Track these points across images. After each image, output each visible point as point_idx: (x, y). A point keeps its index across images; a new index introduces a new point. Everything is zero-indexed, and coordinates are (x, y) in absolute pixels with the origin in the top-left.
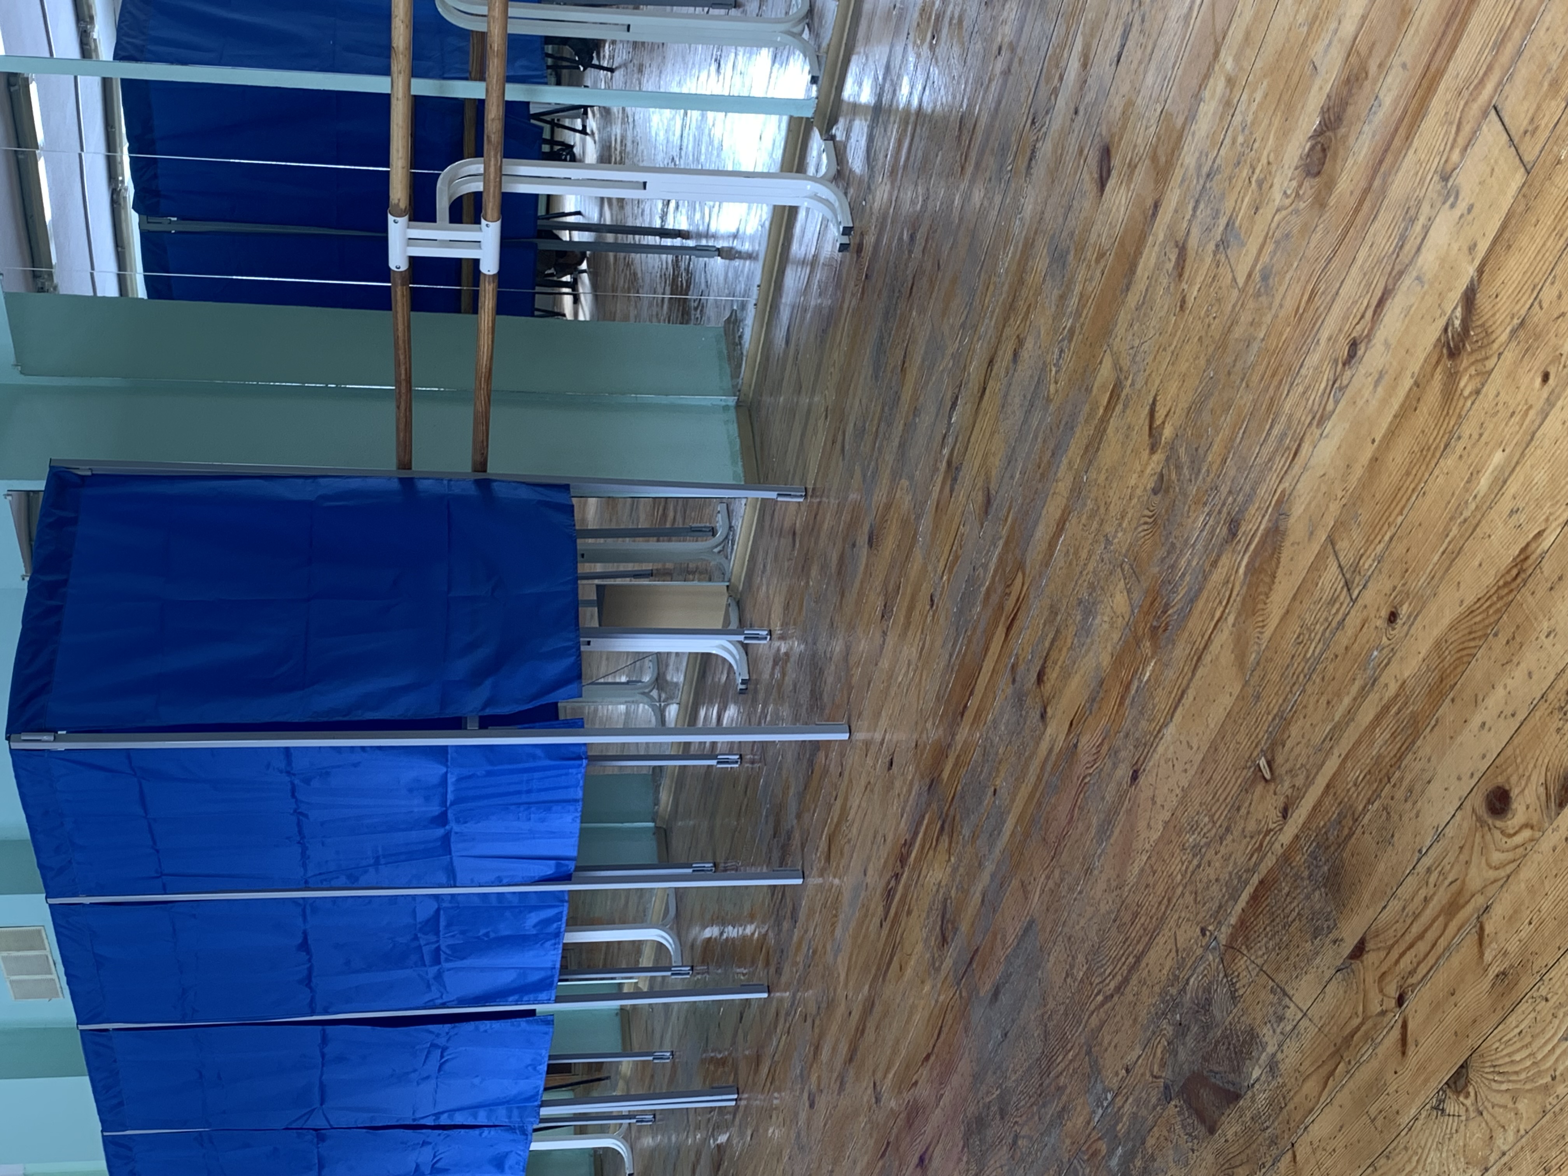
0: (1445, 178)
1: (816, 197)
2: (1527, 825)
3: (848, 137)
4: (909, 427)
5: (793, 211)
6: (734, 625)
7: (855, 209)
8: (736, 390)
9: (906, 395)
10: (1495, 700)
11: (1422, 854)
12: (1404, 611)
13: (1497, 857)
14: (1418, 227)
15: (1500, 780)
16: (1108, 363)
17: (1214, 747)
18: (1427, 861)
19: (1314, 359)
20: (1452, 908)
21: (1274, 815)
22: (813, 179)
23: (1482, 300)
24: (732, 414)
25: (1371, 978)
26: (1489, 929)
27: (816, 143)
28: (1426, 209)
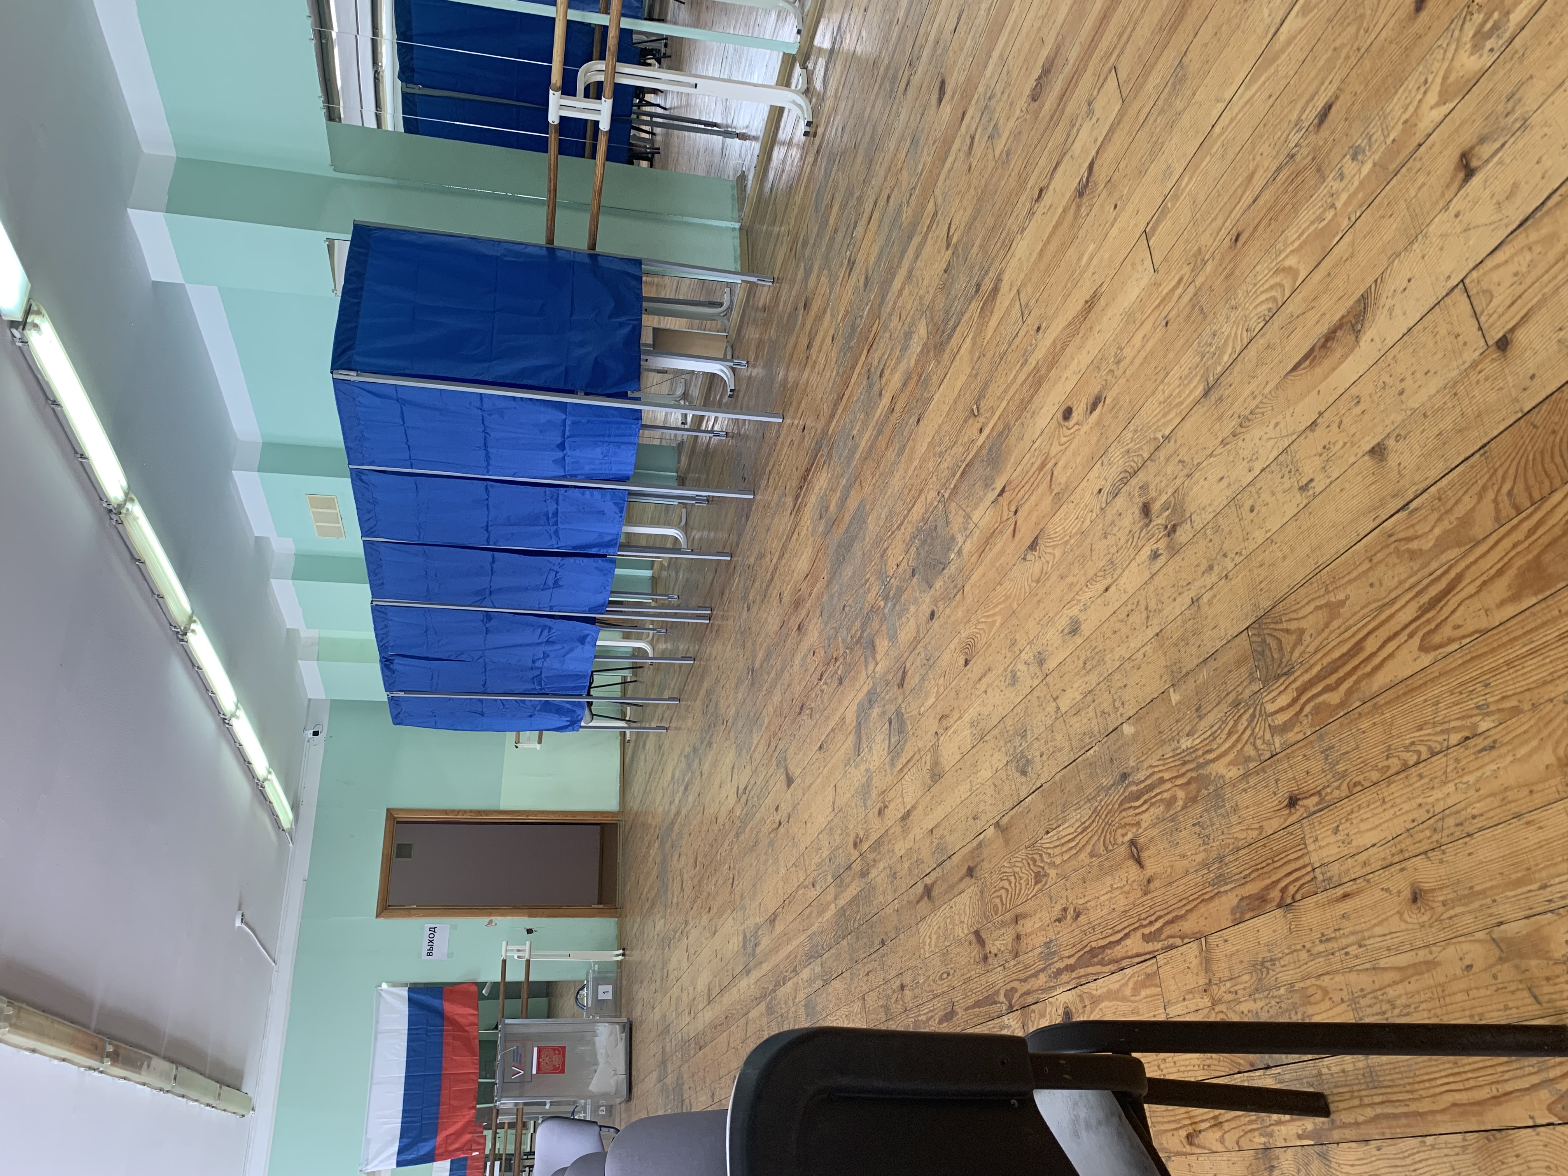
0: (1089, 105)
1: (794, 102)
2: (1077, 424)
3: (815, 68)
4: (832, 239)
5: (781, 110)
6: (729, 357)
7: (815, 112)
8: (740, 220)
9: (832, 221)
10: (1073, 367)
11: (1034, 442)
12: (1044, 325)
13: (1063, 440)
14: (1075, 130)
15: (1069, 404)
16: (932, 202)
17: (955, 402)
18: (1035, 446)
19: (1023, 198)
20: (1043, 465)
21: (976, 432)
22: (793, 91)
23: (1096, 168)
24: (737, 233)
25: (1005, 503)
26: (1055, 473)
27: (798, 70)
28: (1080, 119)
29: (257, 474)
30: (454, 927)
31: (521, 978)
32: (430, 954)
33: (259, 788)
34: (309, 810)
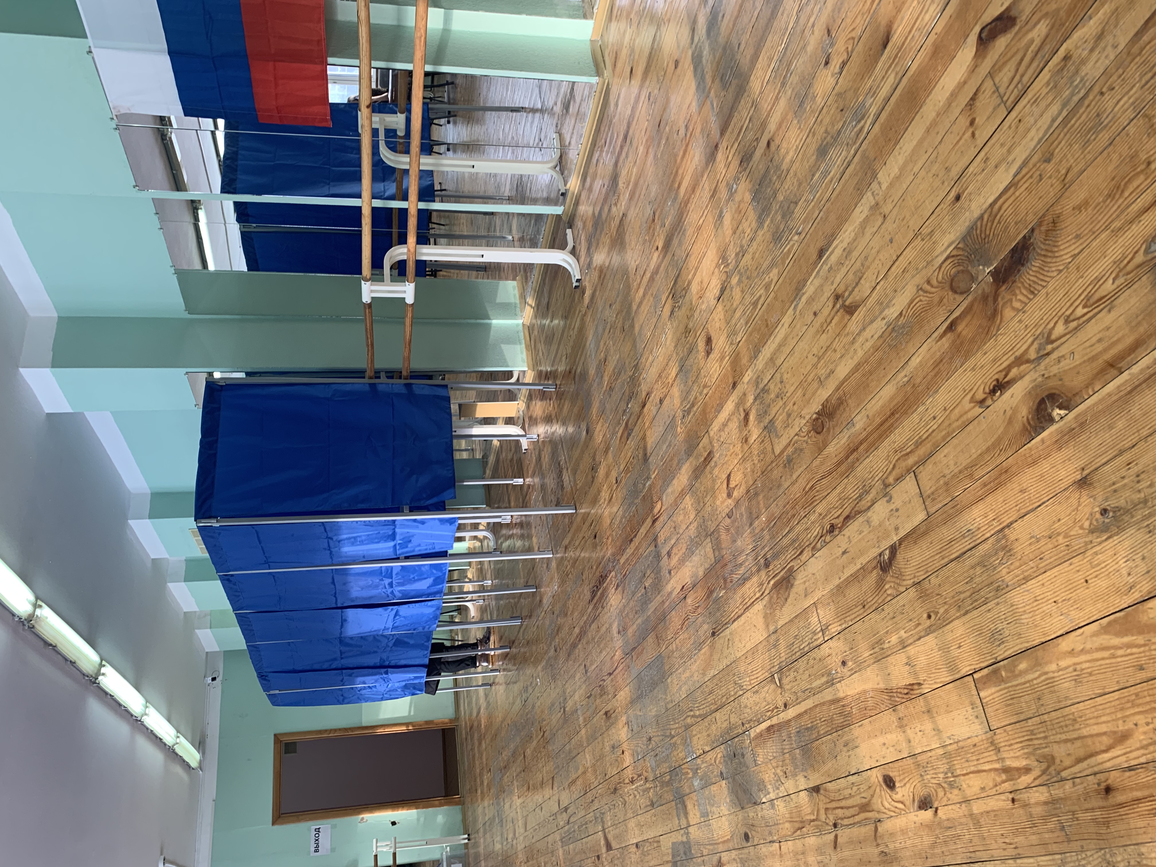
0: (885, 485)
1: (564, 260)
2: (902, 803)
8: (522, 317)
10: (891, 738)
11: (849, 774)
12: (850, 665)
13: (887, 804)
14: (870, 497)
15: (891, 774)
16: (707, 439)
17: (752, 651)
18: (853, 779)
19: (812, 518)
20: (862, 808)
21: (780, 702)
22: (563, 253)
23: (900, 556)
24: (521, 328)
25: (821, 805)
26: (880, 830)
28: (874, 492)
29: (148, 520)
30: (334, 827)
31: (390, 862)
32: (316, 851)
33: (170, 752)
34: (213, 743)
